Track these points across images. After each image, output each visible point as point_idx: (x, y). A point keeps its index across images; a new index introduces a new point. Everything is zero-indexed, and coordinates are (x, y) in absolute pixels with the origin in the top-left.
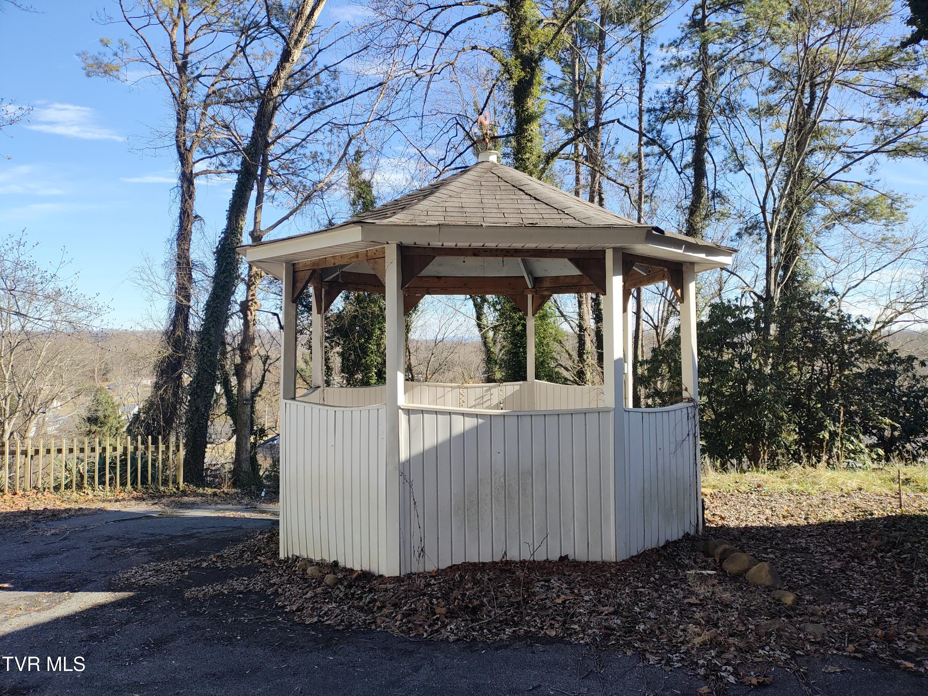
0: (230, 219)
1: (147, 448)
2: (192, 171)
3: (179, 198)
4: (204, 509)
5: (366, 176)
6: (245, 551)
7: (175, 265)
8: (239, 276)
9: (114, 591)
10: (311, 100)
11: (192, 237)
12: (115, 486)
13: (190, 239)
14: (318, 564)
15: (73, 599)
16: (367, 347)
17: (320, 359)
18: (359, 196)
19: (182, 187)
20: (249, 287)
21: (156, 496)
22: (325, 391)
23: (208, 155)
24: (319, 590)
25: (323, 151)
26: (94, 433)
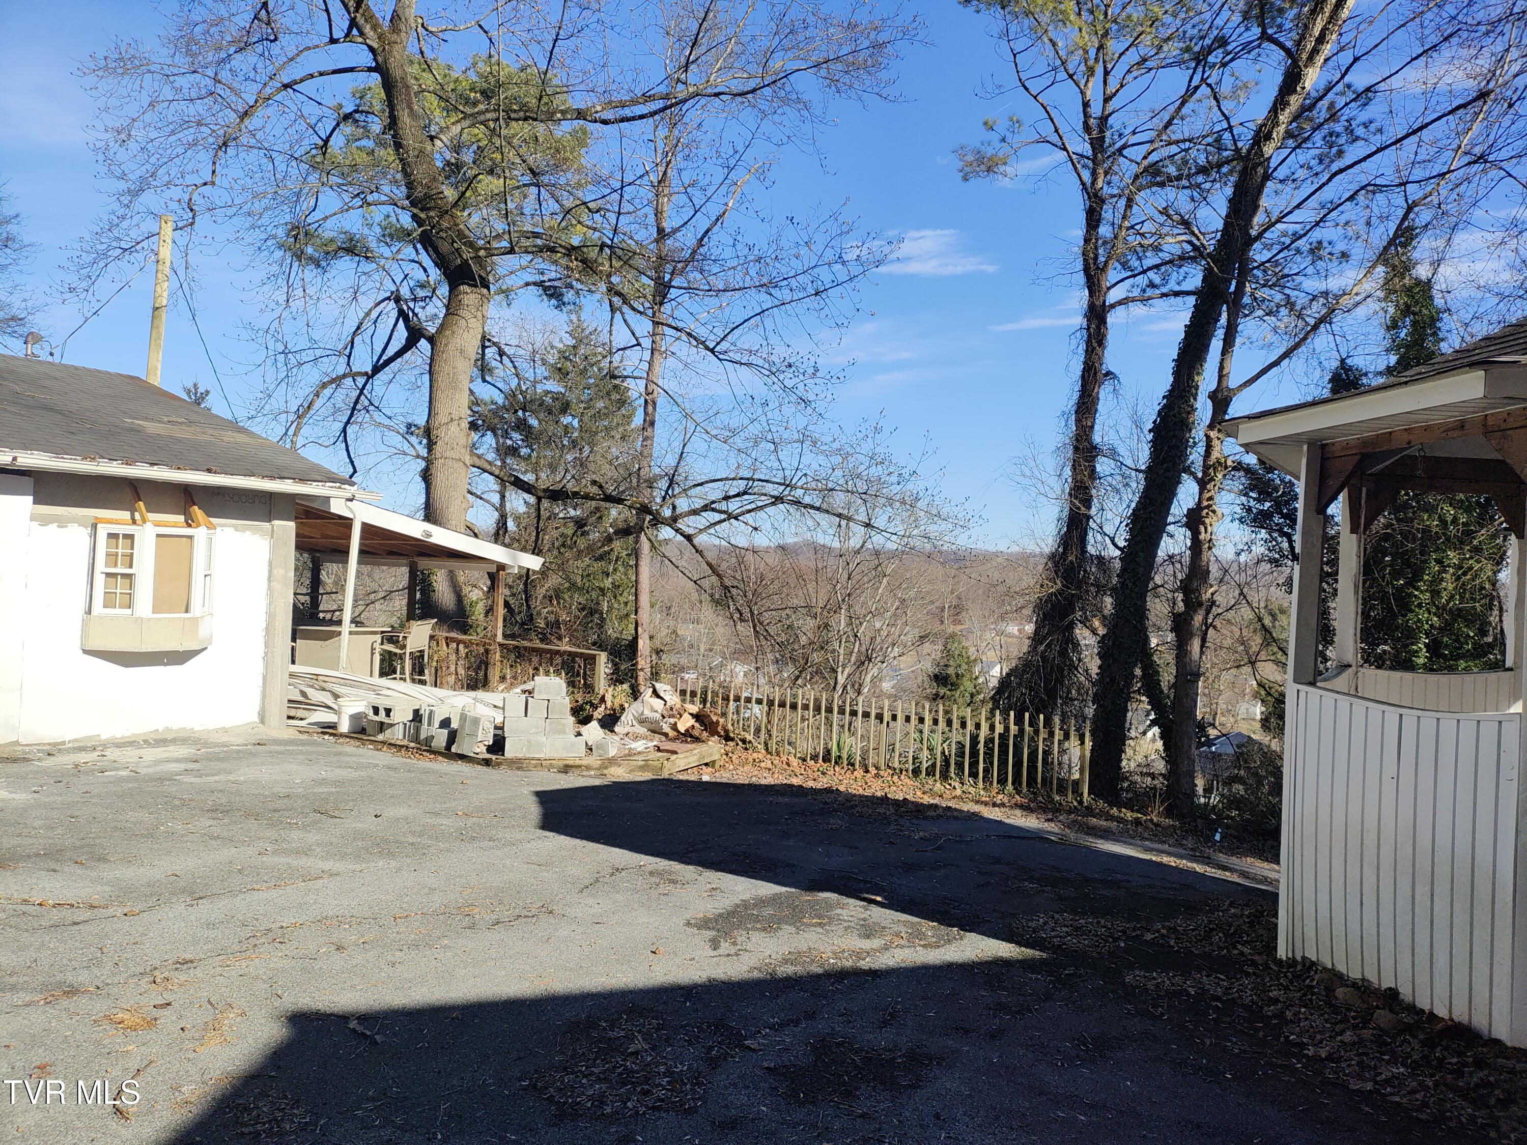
0: (1177, 373)
1: (1037, 732)
2: (1104, 301)
3: (1083, 347)
4: (1125, 843)
5: (1422, 272)
6: (1212, 930)
7: (1070, 453)
8: (1189, 467)
9: (1019, 944)
10: (1317, 152)
11: (1099, 407)
12: (991, 783)
13: (1096, 410)
14: (1354, 985)
15: (965, 941)
16: (1410, 595)
17: (1353, 616)
18: (1406, 311)
19: (1088, 329)
20: (1203, 484)
21: (1049, 809)
22: (1360, 674)
23: (1130, 273)
24: (1366, 1034)
25: (1335, 238)
26: (942, 697)
